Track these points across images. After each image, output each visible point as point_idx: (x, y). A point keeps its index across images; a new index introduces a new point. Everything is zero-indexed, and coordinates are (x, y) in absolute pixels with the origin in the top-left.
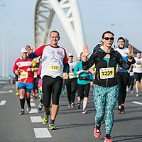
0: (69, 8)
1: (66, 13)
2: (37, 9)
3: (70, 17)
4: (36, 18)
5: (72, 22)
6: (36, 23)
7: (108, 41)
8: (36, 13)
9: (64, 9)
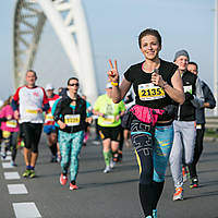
0: (68, 11)
1: (64, 18)
2: (17, 12)
4: (16, 27)
5: (74, 34)
6: (15, 35)
8: (16, 20)
9: (61, 12)
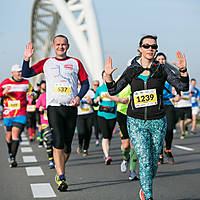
0: (80, 11)
1: (76, 17)
2: (34, 13)
3: (82, 23)
4: (33, 25)
5: (85, 32)
6: (33, 33)
7: (149, 50)
8: (33, 19)
9: (73, 12)
